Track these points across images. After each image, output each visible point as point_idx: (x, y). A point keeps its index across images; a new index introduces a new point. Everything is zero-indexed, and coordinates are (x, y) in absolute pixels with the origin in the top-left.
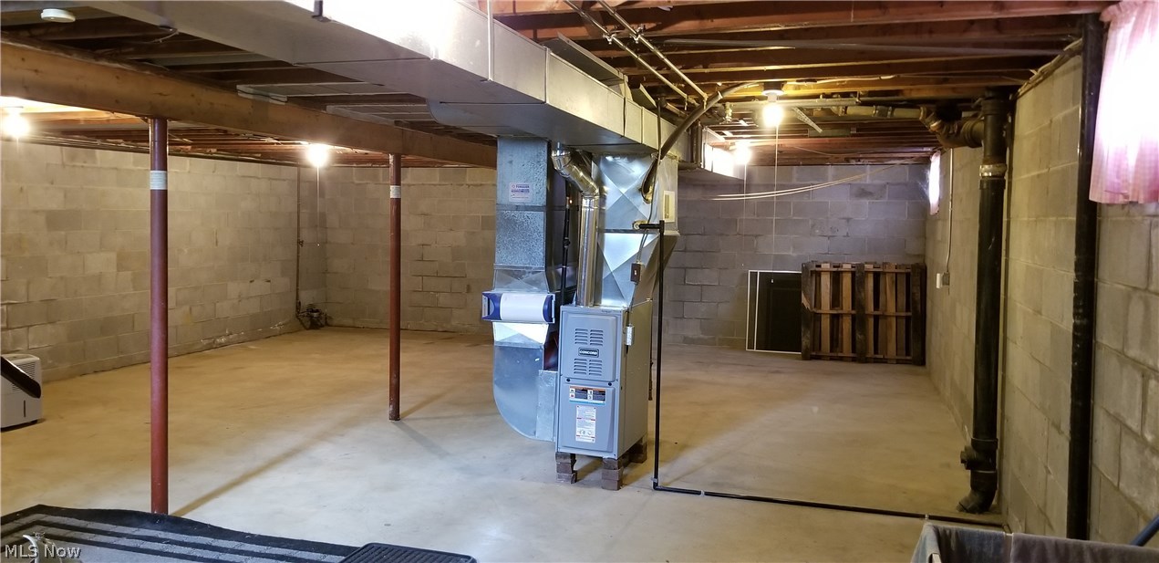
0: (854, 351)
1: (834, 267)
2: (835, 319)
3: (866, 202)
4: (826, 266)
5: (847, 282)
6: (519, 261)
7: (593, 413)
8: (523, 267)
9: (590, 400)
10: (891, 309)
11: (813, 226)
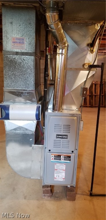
0: (90, 105)
6: (19, 86)
7: (64, 167)
8: (22, 90)
9: (62, 161)
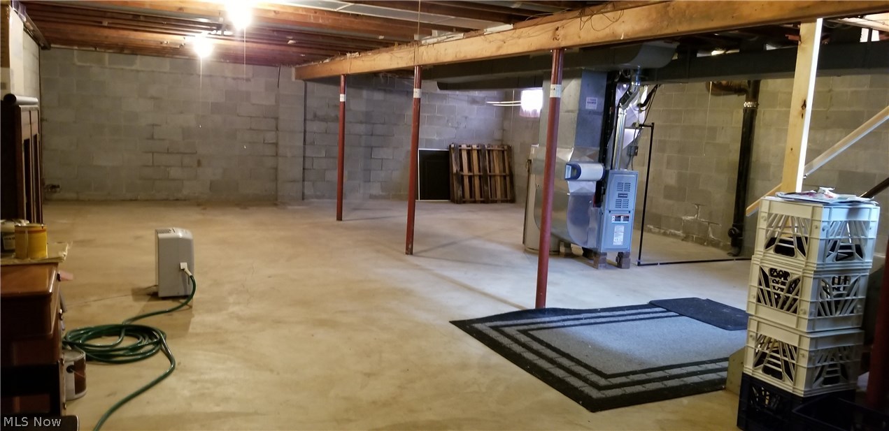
0: (481, 197)
1: (468, 146)
2: (470, 178)
3: (475, 107)
4: (464, 146)
5: (475, 155)
7: (622, 228)
9: (622, 221)
10: (497, 172)
11: (448, 121)
